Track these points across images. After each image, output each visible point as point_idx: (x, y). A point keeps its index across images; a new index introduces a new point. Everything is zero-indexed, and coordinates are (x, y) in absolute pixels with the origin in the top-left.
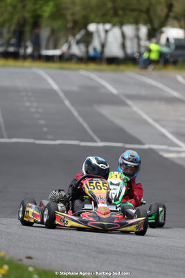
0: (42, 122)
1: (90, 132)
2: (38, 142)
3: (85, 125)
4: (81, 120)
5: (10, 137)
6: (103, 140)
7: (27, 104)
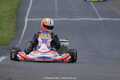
0: (76, 10)
1: (97, 13)
2: (71, 19)
3: (96, 11)
4: (94, 8)
5: (58, 18)
6: (102, 17)
7: (71, 1)
